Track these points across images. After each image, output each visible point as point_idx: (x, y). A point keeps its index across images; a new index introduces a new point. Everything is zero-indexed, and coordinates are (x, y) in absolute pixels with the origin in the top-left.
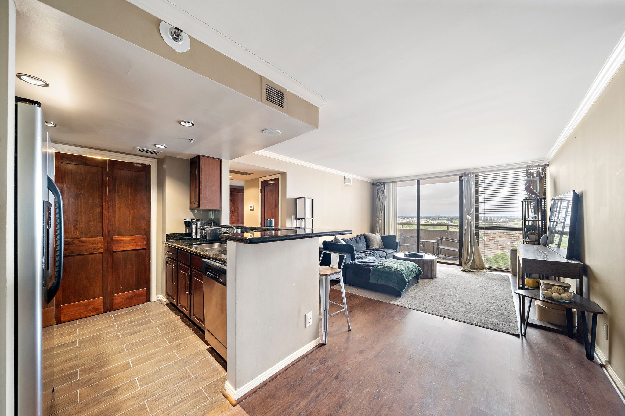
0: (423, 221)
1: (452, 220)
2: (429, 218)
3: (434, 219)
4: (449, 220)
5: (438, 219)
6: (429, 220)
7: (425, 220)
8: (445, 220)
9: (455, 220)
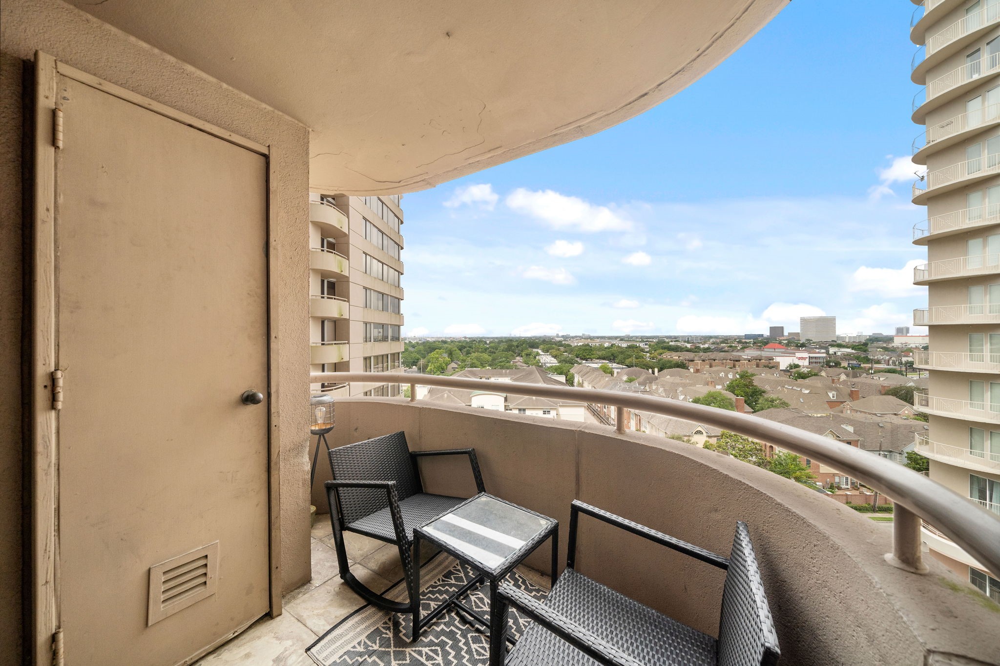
0: (608, 344)
1: (646, 341)
2: (616, 338)
3: (622, 340)
4: (642, 341)
5: (628, 341)
6: (615, 342)
7: (609, 342)
8: (637, 341)
9: (651, 341)
